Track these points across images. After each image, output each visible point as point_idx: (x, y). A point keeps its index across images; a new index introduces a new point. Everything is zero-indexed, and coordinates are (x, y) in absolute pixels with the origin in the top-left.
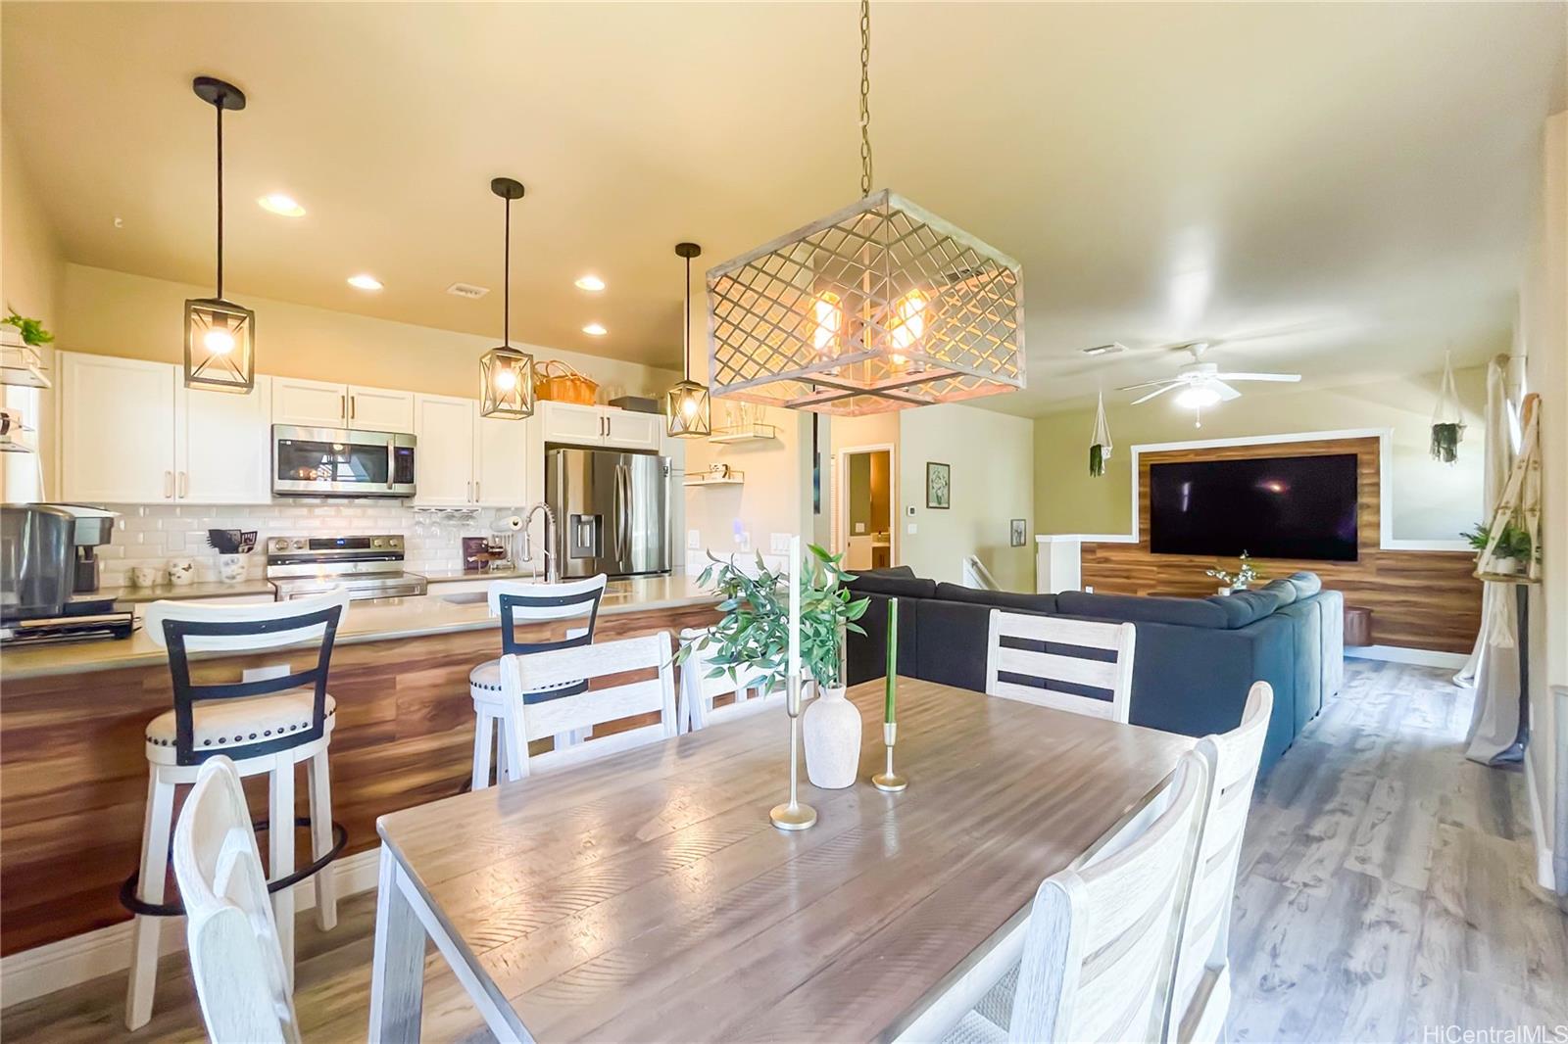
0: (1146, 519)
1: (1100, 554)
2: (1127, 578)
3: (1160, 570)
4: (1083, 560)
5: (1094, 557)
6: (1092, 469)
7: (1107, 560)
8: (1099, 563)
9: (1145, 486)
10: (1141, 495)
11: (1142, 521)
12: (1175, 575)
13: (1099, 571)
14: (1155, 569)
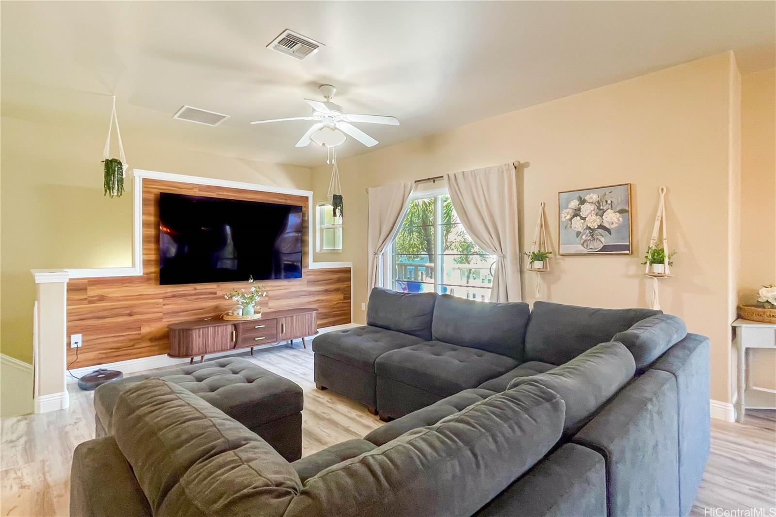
0: (150, 249)
1: (93, 292)
2: (130, 315)
3: (166, 301)
4: (70, 301)
5: (85, 297)
6: (108, 186)
7: (102, 298)
8: (90, 302)
9: (149, 214)
10: (145, 224)
11: (146, 252)
12: (181, 304)
13: (91, 312)
14: (161, 300)
